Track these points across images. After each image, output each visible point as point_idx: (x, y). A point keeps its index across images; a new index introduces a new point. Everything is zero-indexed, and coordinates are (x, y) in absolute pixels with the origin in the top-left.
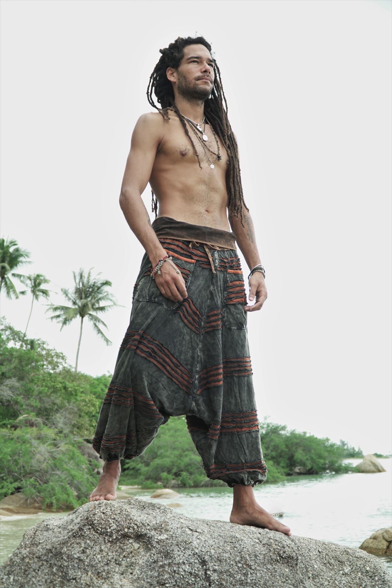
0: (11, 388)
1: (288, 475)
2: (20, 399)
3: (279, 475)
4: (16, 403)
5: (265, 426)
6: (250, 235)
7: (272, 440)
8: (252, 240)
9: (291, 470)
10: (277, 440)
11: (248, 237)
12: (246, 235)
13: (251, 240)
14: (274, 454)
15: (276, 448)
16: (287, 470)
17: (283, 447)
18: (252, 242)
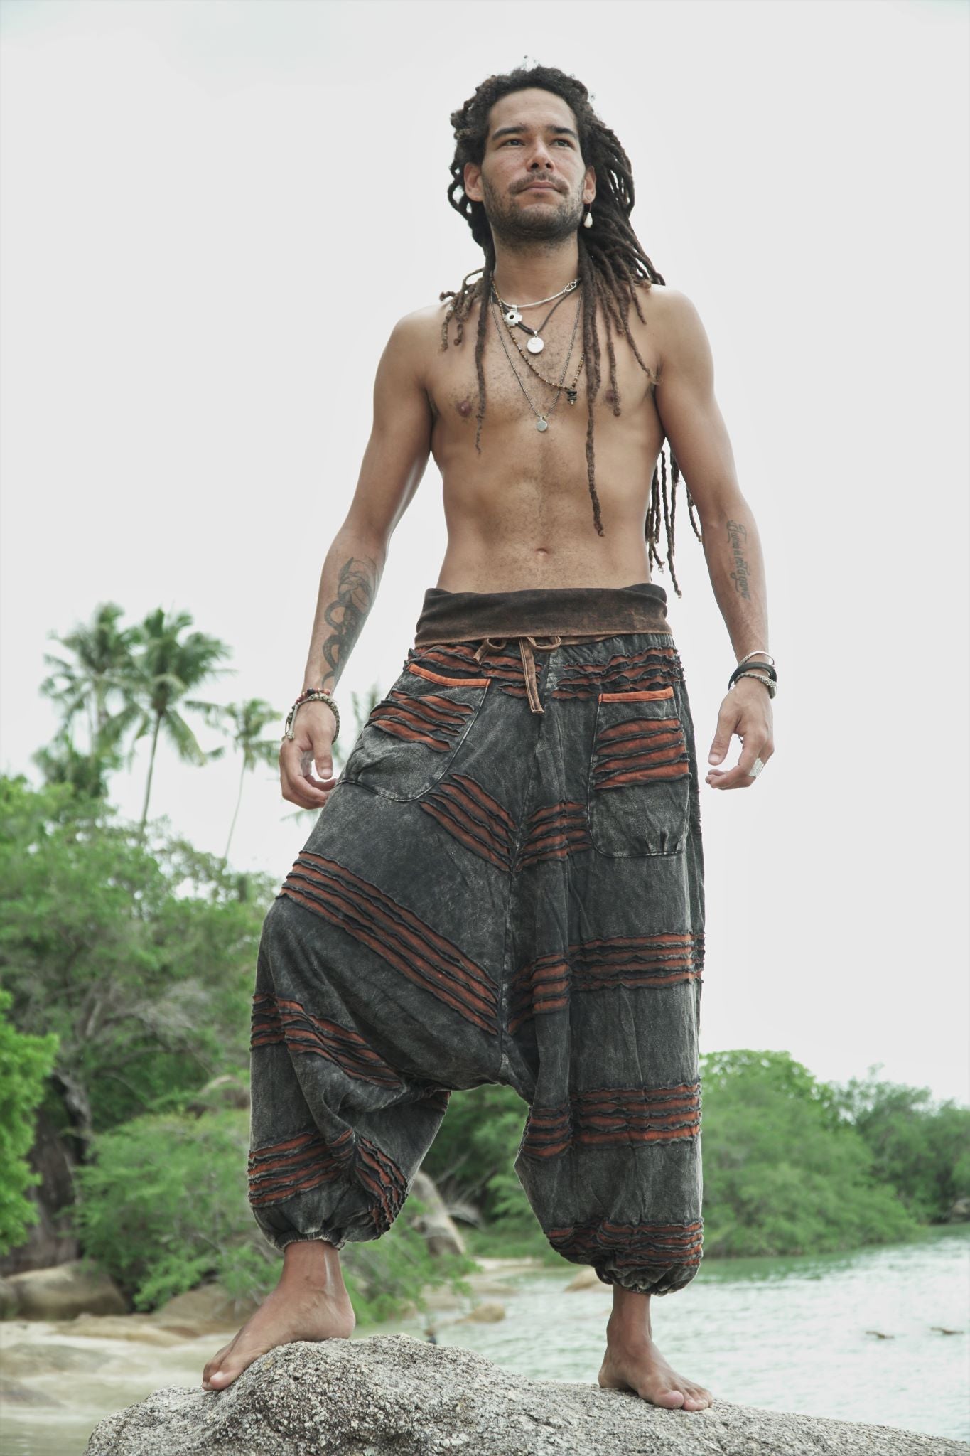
0: (188, 1006)
1: (938, 1221)
2: (211, 1033)
3: (911, 1223)
4: (202, 1044)
5: (873, 1091)
6: (738, 576)
7: (891, 1130)
8: (745, 589)
9: (945, 1208)
10: (904, 1129)
11: (733, 581)
12: (728, 576)
13: (740, 588)
14: (898, 1166)
15: (902, 1149)
16: (933, 1209)
17: (922, 1147)
18: (743, 594)
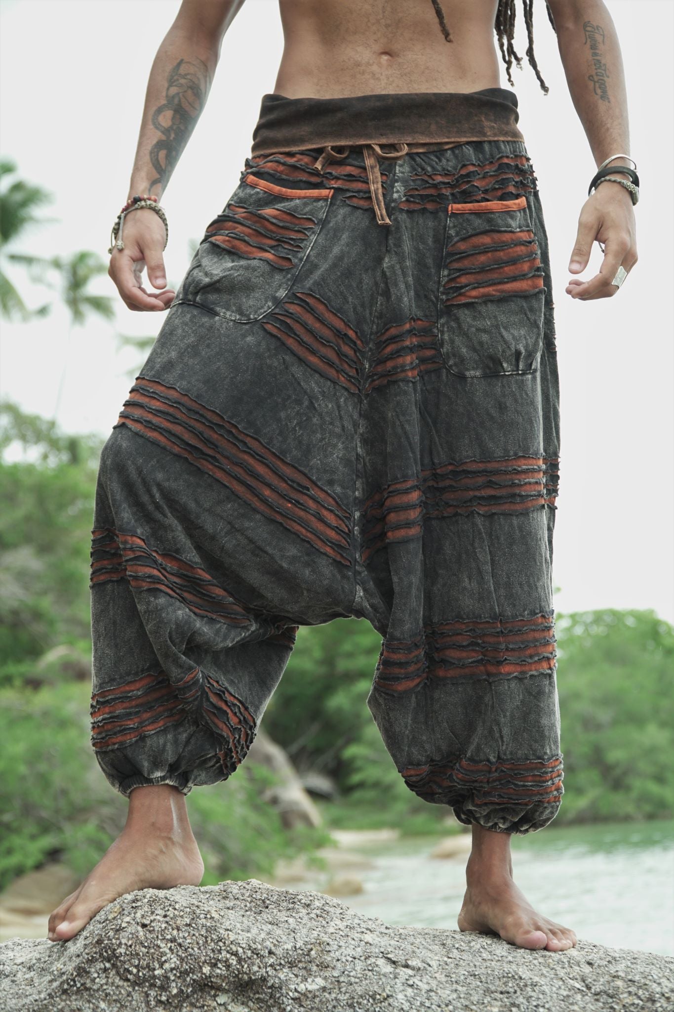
0: (21, 576)
2: (46, 603)
4: (37, 615)
6: (596, 78)
8: (604, 92)
11: (591, 84)
12: (587, 78)
13: (599, 91)
18: (602, 97)
